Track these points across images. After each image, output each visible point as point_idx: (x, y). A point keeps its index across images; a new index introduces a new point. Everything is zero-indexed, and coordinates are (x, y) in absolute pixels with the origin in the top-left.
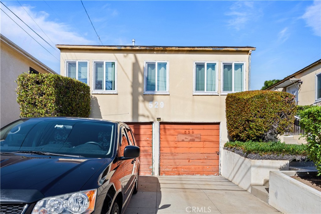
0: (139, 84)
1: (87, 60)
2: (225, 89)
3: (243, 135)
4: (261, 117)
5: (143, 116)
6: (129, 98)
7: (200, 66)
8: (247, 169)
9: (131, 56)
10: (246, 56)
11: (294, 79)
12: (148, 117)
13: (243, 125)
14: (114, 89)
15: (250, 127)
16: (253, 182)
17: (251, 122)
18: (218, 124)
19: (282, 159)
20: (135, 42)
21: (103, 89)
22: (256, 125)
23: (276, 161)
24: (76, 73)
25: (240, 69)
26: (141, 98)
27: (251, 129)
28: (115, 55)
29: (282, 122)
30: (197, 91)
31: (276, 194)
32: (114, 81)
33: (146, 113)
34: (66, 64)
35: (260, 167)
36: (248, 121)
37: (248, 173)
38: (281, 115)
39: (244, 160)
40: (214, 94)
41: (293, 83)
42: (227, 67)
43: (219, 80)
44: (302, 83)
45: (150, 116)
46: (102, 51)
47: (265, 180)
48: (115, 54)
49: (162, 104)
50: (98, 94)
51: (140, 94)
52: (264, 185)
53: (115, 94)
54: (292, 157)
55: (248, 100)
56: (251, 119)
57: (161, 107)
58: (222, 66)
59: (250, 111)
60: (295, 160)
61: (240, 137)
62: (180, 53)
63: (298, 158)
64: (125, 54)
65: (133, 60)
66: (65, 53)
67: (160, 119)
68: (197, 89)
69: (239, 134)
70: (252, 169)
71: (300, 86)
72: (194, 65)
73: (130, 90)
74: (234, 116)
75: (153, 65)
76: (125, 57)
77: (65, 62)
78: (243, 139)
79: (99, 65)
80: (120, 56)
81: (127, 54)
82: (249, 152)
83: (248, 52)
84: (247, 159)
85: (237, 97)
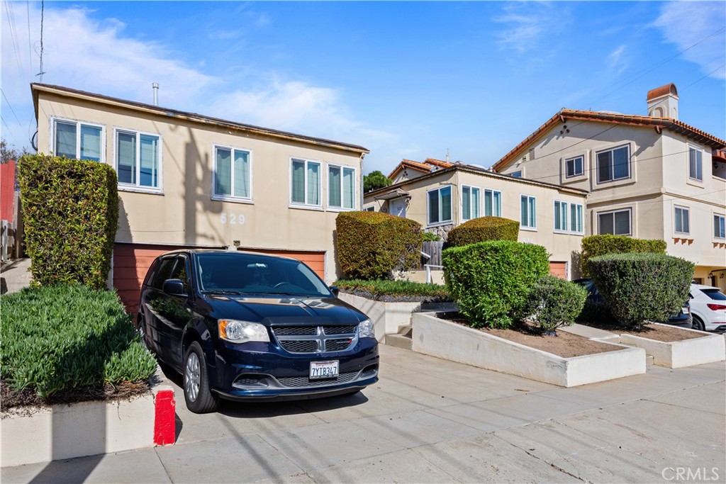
0: (197, 180)
1: (102, 124)
2: (332, 203)
3: (364, 272)
4: (389, 249)
5: (205, 236)
6: (180, 204)
7: (297, 165)
8: (379, 315)
9: (183, 130)
10: (357, 160)
11: (400, 191)
12: (213, 238)
13: (366, 258)
14: (156, 186)
15: (376, 262)
16: (388, 331)
17: (378, 254)
18: (323, 253)
19: (415, 301)
20: (158, 88)
21: (135, 182)
22: (383, 259)
23: (409, 303)
24: (76, 147)
25: (349, 175)
26: (199, 206)
27: (377, 263)
28: (155, 125)
29: (409, 256)
30: (294, 203)
31: (421, 338)
32: (156, 171)
33: (210, 232)
34: (52, 125)
35: (394, 312)
36: (374, 253)
37: (381, 321)
38: (409, 247)
39: (374, 304)
40: (319, 209)
41: (400, 196)
42: (334, 170)
43: (325, 189)
44: (410, 198)
45: (216, 237)
46: (131, 113)
47: (399, 327)
48: (156, 122)
49: (242, 218)
50: (126, 191)
51: (201, 198)
52: (398, 333)
53: (159, 195)
54: (423, 298)
55: (374, 227)
56: (378, 251)
57: (240, 223)
58: (328, 168)
59: (377, 240)
60: (425, 302)
61: (360, 275)
62: (267, 139)
63: (428, 299)
64: (173, 126)
65: (187, 139)
66: (47, 101)
67: (239, 242)
68: (294, 199)
69: (359, 270)
70: (387, 314)
71: (408, 201)
72: (291, 162)
73: (182, 189)
74: (352, 244)
75: (227, 151)
76: (172, 129)
77: (49, 121)
78: (365, 276)
79: (125, 137)
80: (163, 127)
81: (177, 125)
82: (382, 294)
83: (360, 154)
84: (379, 303)
85: (358, 219)
